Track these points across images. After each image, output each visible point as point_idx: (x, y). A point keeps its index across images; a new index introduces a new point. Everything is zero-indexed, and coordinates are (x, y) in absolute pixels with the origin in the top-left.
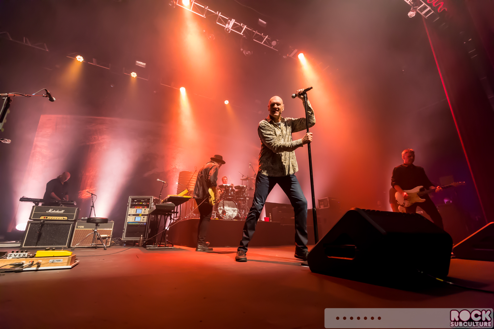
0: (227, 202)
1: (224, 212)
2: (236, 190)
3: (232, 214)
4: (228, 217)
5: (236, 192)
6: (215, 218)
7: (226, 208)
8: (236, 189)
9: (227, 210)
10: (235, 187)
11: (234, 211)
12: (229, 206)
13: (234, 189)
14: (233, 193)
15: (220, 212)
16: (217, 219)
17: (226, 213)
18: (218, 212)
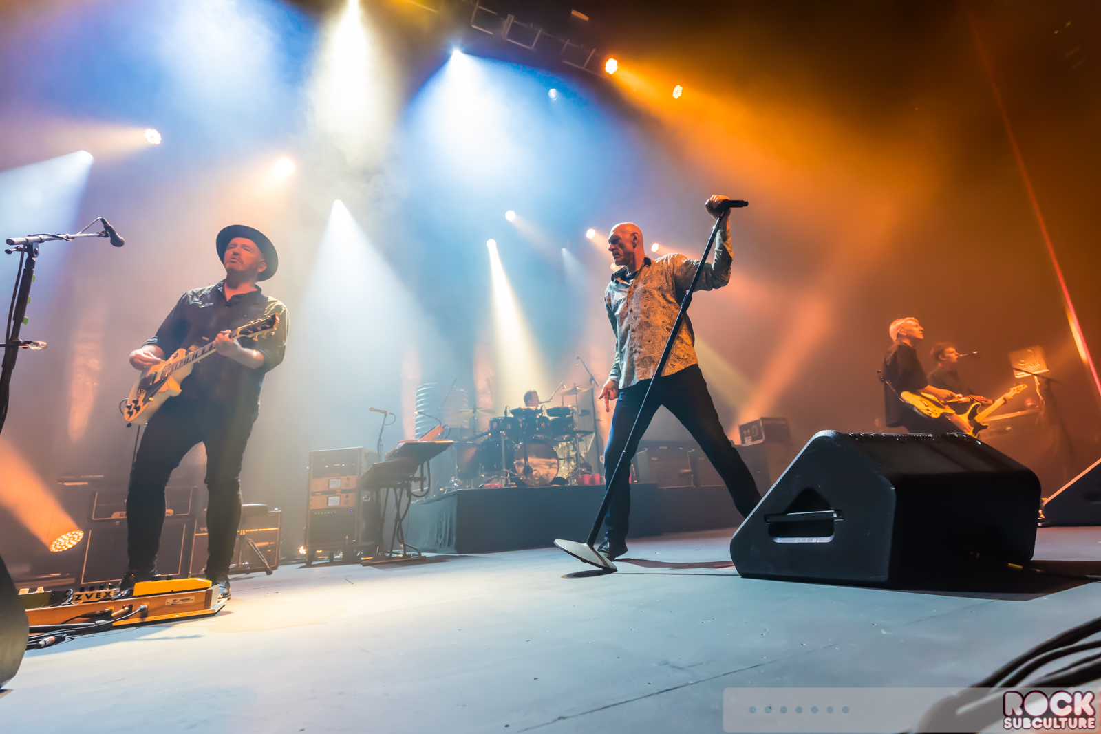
0: (534, 446)
1: (528, 470)
2: (551, 418)
3: (546, 472)
4: (537, 480)
5: (553, 422)
6: (511, 485)
7: (532, 460)
8: (550, 416)
9: (534, 466)
10: (548, 412)
11: (551, 465)
12: (539, 455)
13: (545, 414)
14: (544, 426)
15: (521, 469)
16: (514, 485)
17: (532, 471)
18: (515, 471)
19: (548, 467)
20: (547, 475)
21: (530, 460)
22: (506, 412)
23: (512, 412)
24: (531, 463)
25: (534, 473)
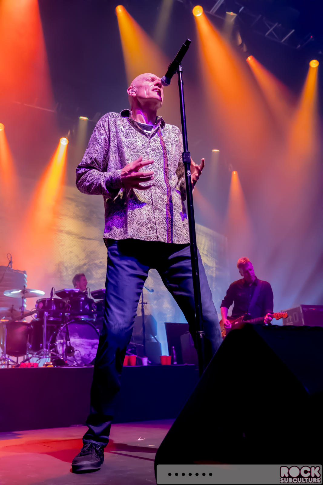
0: (77, 327)
1: (69, 350)
2: (96, 300)
3: (88, 353)
4: (79, 360)
5: (98, 304)
7: (74, 340)
8: (95, 298)
9: (77, 346)
10: (93, 294)
11: (93, 346)
12: (81, 336)
13: (90, 297)
14: (88, 308)
15: (60, 350)
17: (74, 352)
18: (56, 351)
19: (90, 347)
20: (89, 355)
21: (72, 340)
22: (52, 294)
23: (58, 294)
24: (74, 343)
25: (76, 353)
